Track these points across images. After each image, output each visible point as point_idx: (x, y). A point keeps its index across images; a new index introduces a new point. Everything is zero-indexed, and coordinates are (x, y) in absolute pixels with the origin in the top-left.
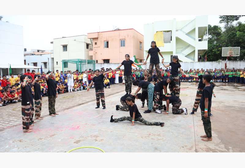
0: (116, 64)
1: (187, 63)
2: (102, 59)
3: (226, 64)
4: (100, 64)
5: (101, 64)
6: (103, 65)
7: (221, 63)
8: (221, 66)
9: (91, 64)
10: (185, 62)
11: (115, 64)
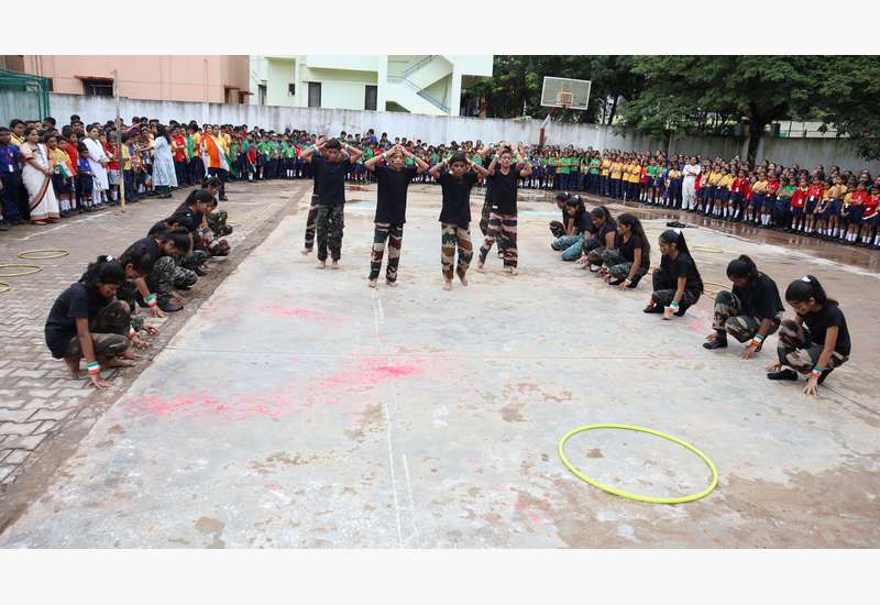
0: (148, 104)
1: (425, 119)
2: (76, 77)
3: (543, 131)
4: (72, 99)
5: (76, 96)
6: (82, 101)
7: (528, 128)
8: (527, 136)
9: (18, 95)
10: (418, 115)
11: (143, 101)
